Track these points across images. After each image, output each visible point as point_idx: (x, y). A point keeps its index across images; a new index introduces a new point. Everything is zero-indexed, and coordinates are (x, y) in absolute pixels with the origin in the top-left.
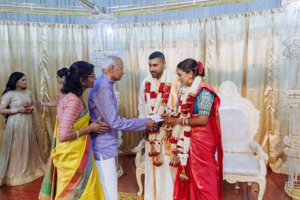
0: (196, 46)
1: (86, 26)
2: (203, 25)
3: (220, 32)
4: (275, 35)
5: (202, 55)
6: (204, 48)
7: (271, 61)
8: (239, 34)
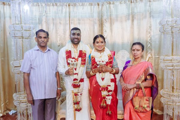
0: (96, 23)
1: (3, 3)
2: (100, 7)
3: (113, 13)
4: (152, 18)
5: (100, 30)
6: (101, 25)
7: (150, 36)
8: (126, 15)
